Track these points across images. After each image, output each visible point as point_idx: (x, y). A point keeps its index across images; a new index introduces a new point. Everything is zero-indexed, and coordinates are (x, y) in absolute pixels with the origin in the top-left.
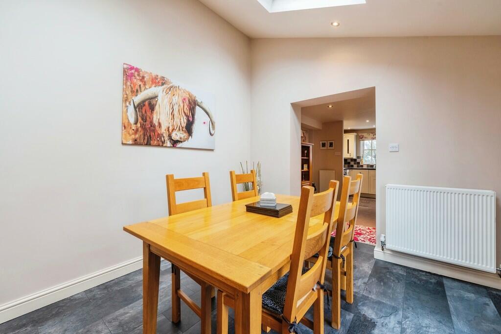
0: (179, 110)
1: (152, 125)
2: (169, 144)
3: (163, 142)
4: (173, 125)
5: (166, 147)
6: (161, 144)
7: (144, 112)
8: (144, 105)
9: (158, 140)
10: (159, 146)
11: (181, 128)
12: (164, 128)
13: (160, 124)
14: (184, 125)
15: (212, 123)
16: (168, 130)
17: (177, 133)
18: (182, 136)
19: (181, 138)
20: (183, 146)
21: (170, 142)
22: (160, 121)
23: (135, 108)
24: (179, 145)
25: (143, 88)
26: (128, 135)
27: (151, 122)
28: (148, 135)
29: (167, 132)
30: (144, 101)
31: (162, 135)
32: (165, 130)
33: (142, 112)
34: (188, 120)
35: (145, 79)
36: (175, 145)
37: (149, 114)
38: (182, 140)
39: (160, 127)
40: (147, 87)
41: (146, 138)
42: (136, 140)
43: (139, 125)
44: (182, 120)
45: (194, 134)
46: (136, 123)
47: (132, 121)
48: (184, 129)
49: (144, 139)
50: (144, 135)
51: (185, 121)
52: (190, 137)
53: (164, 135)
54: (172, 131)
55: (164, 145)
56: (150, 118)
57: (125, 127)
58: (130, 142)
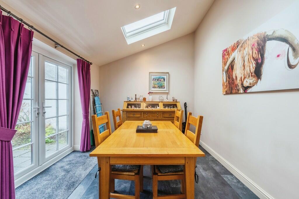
0: (249, 59)
1: (233, 80)
2: (241, 91)
3: (238, 90)
4: (244, 75)
5: (240, 93)
6: (237, 93)
7: (229, 73)
8: (229, 69)
9: (236, 89)
10: (236, 93)
11: (250, 75)
12: (239, 79)
13: (236, 77)
14: (253, 70)
15: (294, 49)
16: (241, 80)
17: (247, 80)
18: (251, 81)
19: (250, 84)
20: (252, 91)
21: (243, 89)
22: (237, 75)
23: (226, 73)
24: (249, 90)
25: (228, 59)
26: (224, 89)
27: (232, 78)
28: (231, 87)
29: (241, 81)
30: (229, 66)
31: (238, 85)
32: (239, 81)
33: (228, 74)
34: (257, 64)
35: (229, 52)
36: (246, 91)
37: (231, 73)
38: (251, 86)
39: (236, 80)
40: (230, 56)
41: (230, 89)
42: (226, 92)
43: (227, 82)
44: (251, 67)
45: (263, 76)
46: (226, 82)
47: (225, 81)
48: (253, 74)
49: (229, 90)
50: (230, 88)
51: (254, 65)
52: (259, 80)
53: (239, 85)
54: (244, 80)
55: (239, 92)
56: (232, 76)
57: (223, 85)
58: (225, 93)
